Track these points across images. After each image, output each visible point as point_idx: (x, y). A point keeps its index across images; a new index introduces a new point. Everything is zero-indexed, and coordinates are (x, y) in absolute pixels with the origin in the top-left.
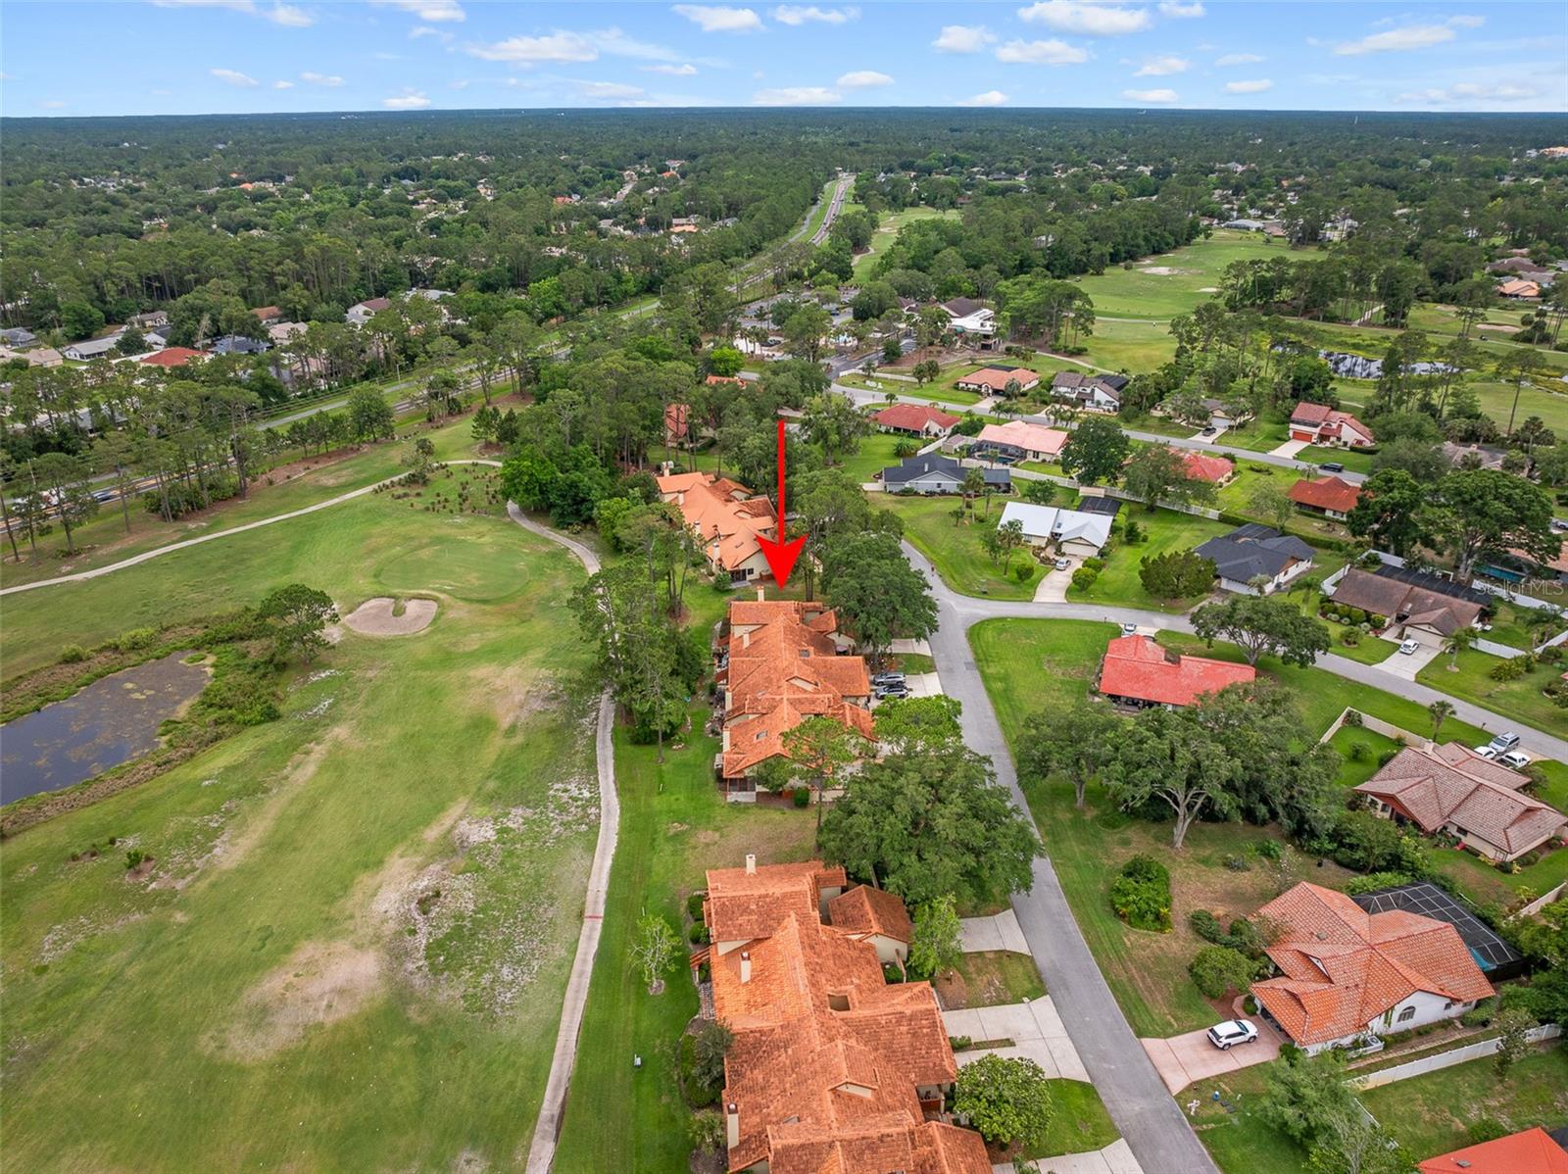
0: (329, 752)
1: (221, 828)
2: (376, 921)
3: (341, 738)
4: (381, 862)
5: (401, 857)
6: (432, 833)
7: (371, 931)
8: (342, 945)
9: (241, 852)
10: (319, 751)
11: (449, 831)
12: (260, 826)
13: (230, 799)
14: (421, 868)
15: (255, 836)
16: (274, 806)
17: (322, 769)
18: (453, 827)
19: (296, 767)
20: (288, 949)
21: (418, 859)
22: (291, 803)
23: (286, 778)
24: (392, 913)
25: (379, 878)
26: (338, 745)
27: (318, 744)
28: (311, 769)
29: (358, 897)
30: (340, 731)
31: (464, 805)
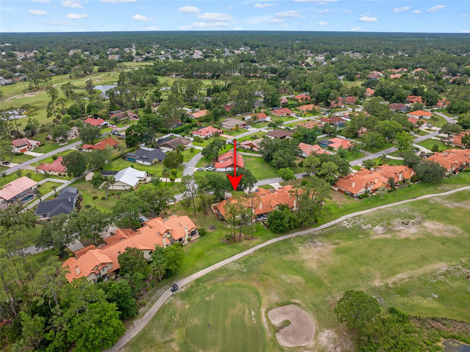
0: (388, 278)
1: (440, 275)
2: (419, 229)
3: (379, 280)
4: (406, 239)
5: (400, 236)
6: (388, 236)
7: (421, 228)
8: (429, 230)
9: (438, 265)
10: (390, 281)
11: (385, 233)
12: (428, 268)
13: (432, 283)
14: (399, 231)
15: (431, 266)
16: (420, 271)
17: (395, 273)
18: (382, 234)
19: (403, 279)
20: (440, 238)
21: (398, 233)
22: (414, 269)
23: (409, 278)
24: (414, 227)
25: (410, 236)
26: (383, 278)
27: (388, 284)
28: (399, 276)
29: (417, 236)
30: (377, 283)
31: (373, 237)
